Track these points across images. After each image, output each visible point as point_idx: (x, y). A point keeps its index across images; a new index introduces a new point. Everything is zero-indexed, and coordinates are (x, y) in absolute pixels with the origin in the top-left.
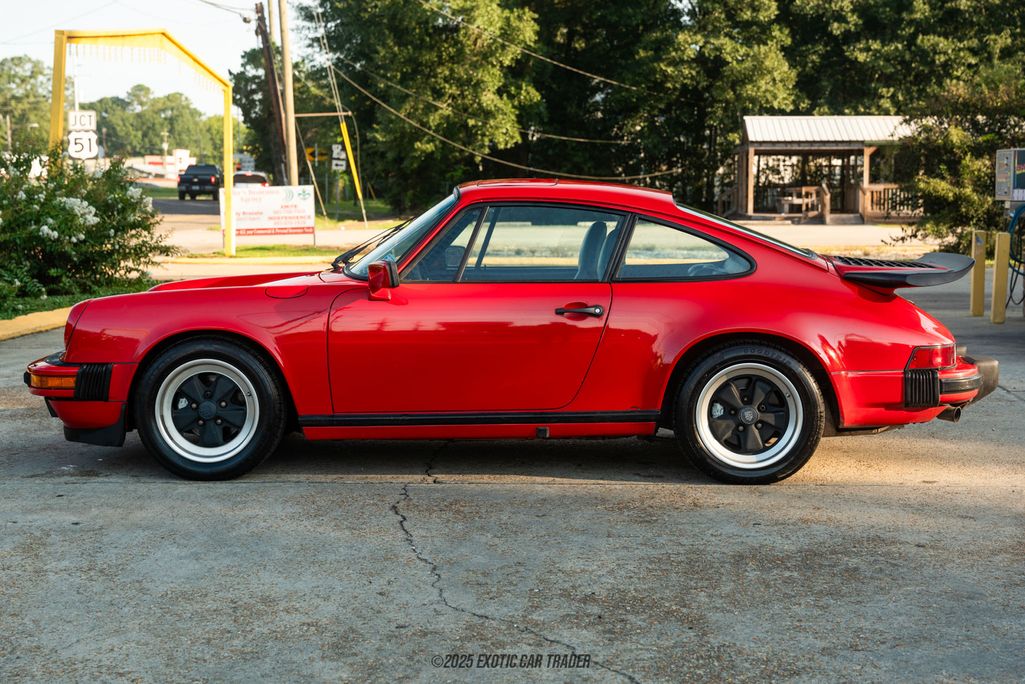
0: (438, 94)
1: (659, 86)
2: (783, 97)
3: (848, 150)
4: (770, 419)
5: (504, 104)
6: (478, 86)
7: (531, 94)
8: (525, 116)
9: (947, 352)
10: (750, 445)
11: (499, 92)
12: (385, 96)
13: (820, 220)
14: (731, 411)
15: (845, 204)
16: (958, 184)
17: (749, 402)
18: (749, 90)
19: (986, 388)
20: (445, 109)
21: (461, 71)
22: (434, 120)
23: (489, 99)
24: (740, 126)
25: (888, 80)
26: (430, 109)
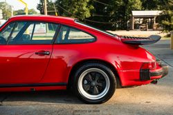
0: (75, 7)
1: (116, 5)
2: (139, 7)
3: (152, 17)
4: (100, 85)
5: (87, 9)
6: (82, 6)
7: (92, 7)
8: (91, 12)
9: (153, 64)
10: (95, 92)
11: (86, 7)
12: (65, 8)
13: (146, 30)
14: (89, 82)
15: (151, 27)
16: (170, 22)
17: (94, 80)
18: (133, 6)
19: (165, 74)
20: (76, 10)
21: (79, 3)
22: (74, 12)
23: (84, 8)
24: (131, 13)
25: (159, 4)
26: (73, 10)
